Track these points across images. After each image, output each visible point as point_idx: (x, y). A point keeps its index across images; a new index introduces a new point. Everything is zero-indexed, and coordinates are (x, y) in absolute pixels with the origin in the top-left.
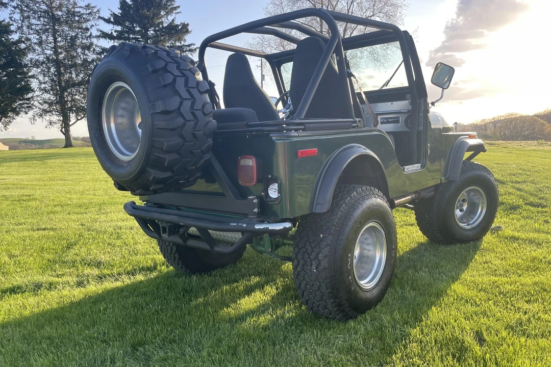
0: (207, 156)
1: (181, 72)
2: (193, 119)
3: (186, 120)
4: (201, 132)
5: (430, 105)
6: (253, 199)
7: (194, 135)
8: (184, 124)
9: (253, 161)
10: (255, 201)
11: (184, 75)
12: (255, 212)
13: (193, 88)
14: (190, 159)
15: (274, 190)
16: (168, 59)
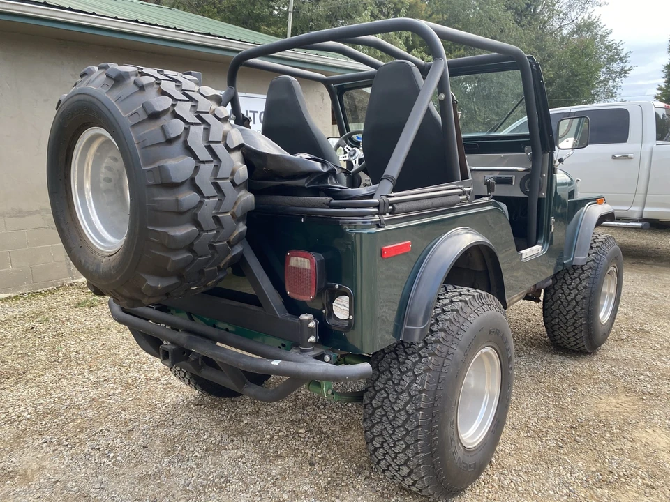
0: (238, 249)
1: (199, 117)
2: (217, 194)
3: (204, 197)
4: (229, 214)
5: (557, 163)
6: (309, 321)
7: (217, 219)
8: (201, 202)
9: (311, 262)
10: (312, 324)
11: (203, 121)
12: (311, 342)
13: (219, 142)
14: (210, 256)
15: (343, 307)
16: (179, 95)
